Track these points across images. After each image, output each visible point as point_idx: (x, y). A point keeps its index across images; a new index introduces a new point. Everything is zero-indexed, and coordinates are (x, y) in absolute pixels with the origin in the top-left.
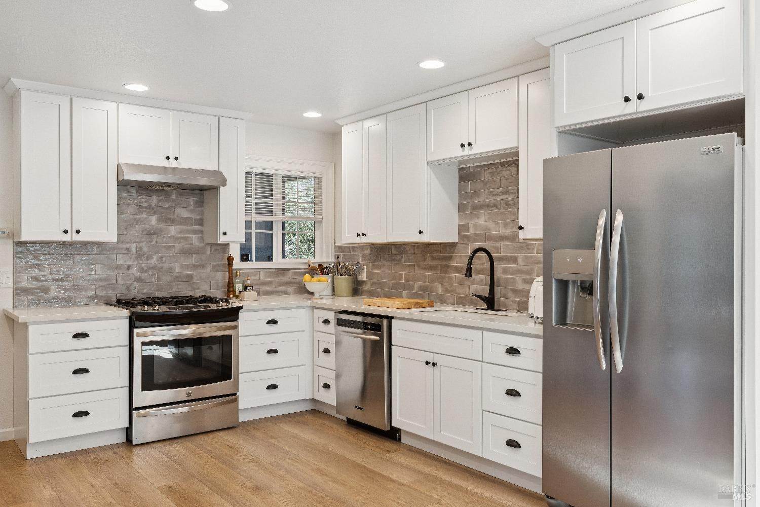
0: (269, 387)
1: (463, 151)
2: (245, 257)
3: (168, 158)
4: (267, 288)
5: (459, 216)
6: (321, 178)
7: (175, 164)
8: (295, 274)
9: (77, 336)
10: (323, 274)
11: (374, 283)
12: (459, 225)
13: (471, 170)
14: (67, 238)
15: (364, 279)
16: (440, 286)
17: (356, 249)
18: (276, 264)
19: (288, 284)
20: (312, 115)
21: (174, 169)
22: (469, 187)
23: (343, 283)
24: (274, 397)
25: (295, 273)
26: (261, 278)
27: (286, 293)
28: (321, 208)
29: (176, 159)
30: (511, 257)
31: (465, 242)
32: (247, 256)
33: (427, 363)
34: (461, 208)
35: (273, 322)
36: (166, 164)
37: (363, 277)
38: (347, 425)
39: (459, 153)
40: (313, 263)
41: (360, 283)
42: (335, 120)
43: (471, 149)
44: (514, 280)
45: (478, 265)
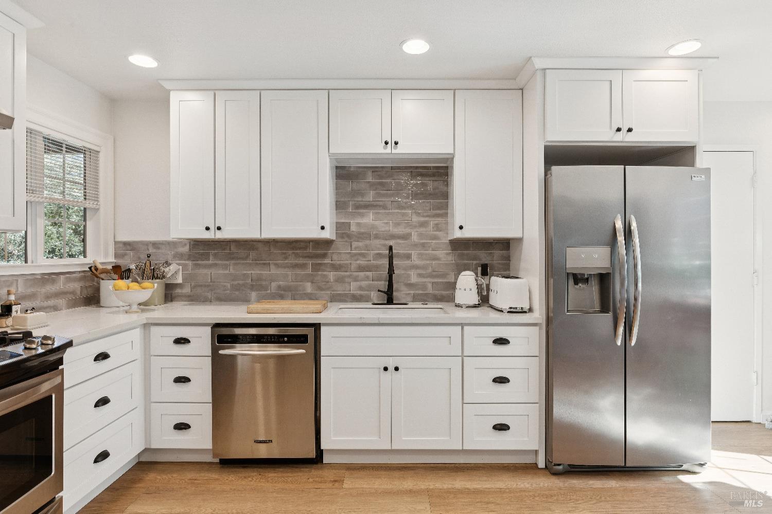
0: (98, 459)
1: (385, 148)
5: (338, 213)
6: (99, 152)
8: (69, 280)
11: (196, 286)
12: (337, 223)
13: (352, 169)
15: (180, 282)
16: (309, 284)
17: (160, 246)
19: (57, 295)
20: (143, 61)
22: (350, 186)
25: (67, 278)
26: (20, 289)
27: (55, 308)
28: (96, 191)
30: (404, 254)
31: (345, 240)
34: (340, 206)
35: (103, 356)
38: (222, 467)
39: (378, 150)
40: (102, 263)
42: (160, 80)
43: (396, 148)
44: (409, 276)
45: (362, 262)
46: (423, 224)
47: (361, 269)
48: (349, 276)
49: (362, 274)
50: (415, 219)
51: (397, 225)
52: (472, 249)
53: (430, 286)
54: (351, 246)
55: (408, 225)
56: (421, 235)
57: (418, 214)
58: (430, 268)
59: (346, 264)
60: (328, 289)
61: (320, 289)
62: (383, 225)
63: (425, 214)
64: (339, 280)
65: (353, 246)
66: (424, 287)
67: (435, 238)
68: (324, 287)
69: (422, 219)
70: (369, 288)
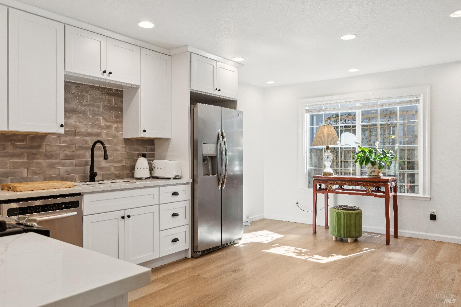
1: (103, 75)
43: (109, 76)
45: (68, 152)
46: (108, 127)
47: (67, 157)
48: (58, 163)
49: (68, 161)
50: (104, 123)
51: (92, 126)
52: (135, 145)
53: (113, 169)
54: (60, 140)
55: (100, 126)
56: (107, 134)
57: (106, 120)
58: (113, 156)
59: (56, 154)
60: (41, 173)
61: (35, 173)
62: (83, 126)
63: (110, 120)
64: (52, 166)
65: (62, 140)
66: (109, 169)
67: (116, 136)
68: (38, 172)
69: (108, 124)
70: (74, 172)
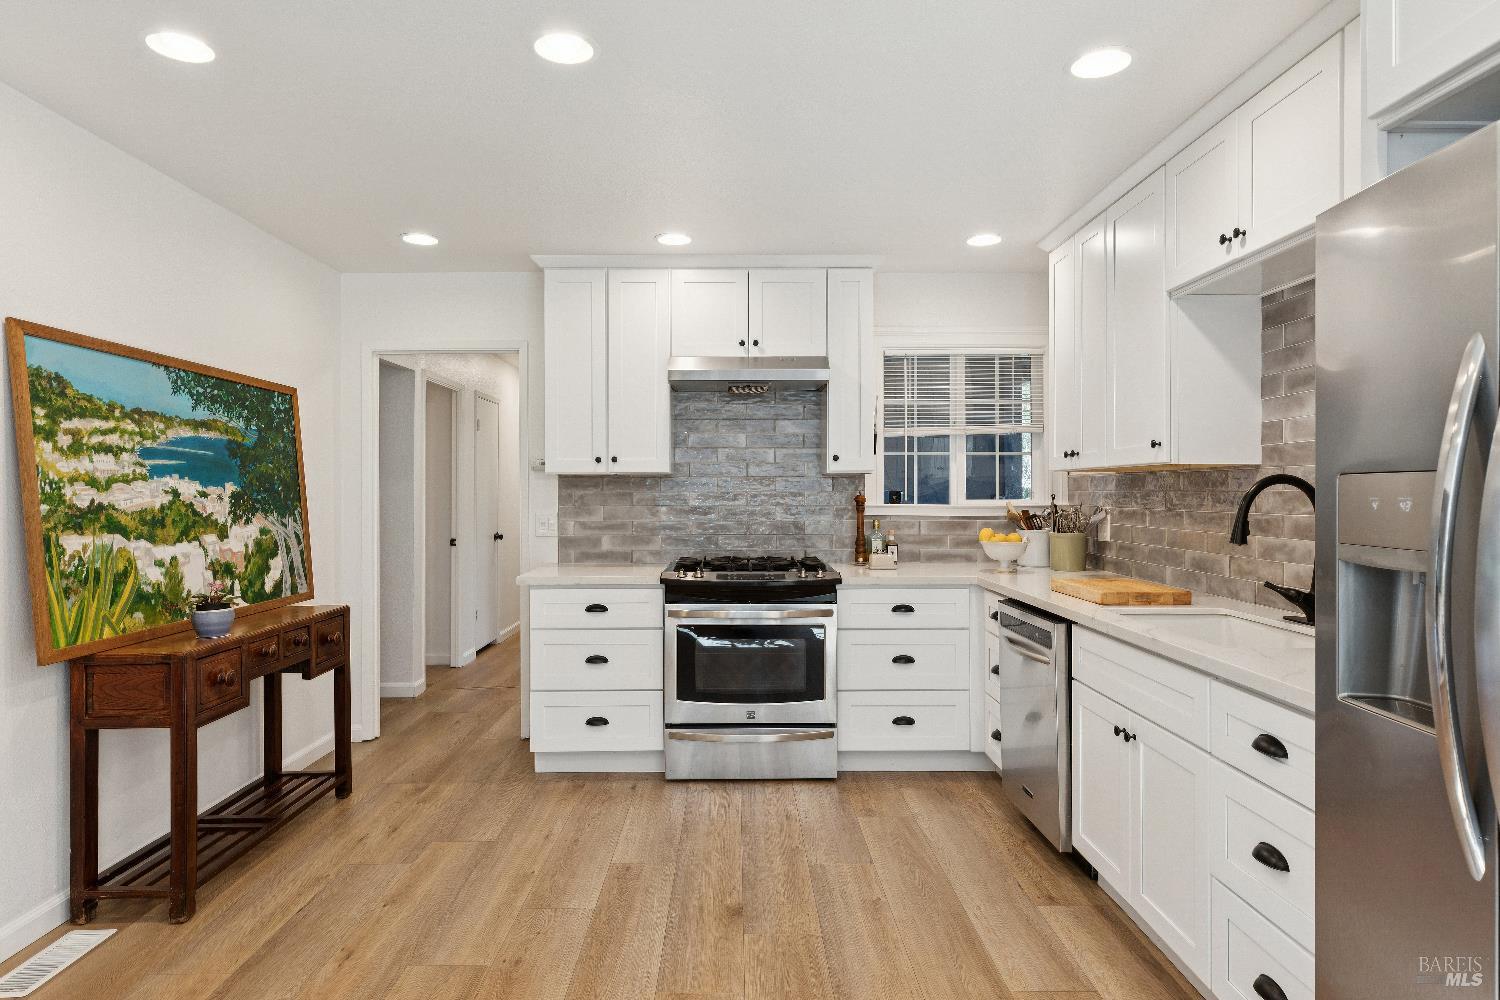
0: (898, 721)
1: (1228, 251)
2: (893, 497)
3: (742, 343)
4: (933, 549)
5: (1265, 404)
7: (754, 352)
9: (592, 609)
10: (1030, 527)
11: (1121, 548)
12: (1264, 426)
13: (1286, 297)
14: (601, 469)
15: (1108, 539)
16: (1226, 560)
18: (954, 508)
20: (984, 240)
21: (756, 359)
22: (1284, 336)
23: (1065, 543)
24: (904, 738)
26: (923, 532)
28: (1041, 408)
29: (756, 343)
31: (1274, 464)
32: (898, 494)
33: (1117, 731)
34: (1268, 386)
35: (905, 609)
36: (741, 352)
37: (1106, 535)
39: (1220, 256)
41: (1101, 546)
42: (1037, 243)
43: (1246, 244)
47: (1299, 532)
59: (1277, 520)
